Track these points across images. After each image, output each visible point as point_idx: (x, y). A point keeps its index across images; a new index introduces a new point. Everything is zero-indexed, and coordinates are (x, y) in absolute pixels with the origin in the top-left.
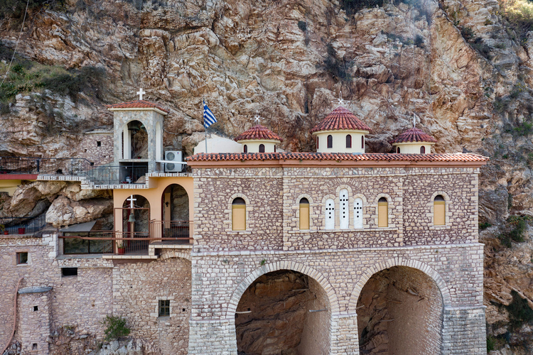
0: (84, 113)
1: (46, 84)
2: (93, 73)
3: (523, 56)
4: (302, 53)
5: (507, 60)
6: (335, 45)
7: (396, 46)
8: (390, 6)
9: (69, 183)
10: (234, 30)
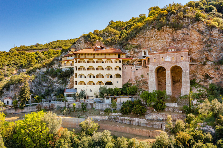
0: (138, 50)
1: (134, 47)
2: (140, 45)
3: (212, 32)
4: (169, 38)
5: (207, 34)
6: (174, 36)
7: (183, 35)
9: (137, 59)
10: (158, 37)
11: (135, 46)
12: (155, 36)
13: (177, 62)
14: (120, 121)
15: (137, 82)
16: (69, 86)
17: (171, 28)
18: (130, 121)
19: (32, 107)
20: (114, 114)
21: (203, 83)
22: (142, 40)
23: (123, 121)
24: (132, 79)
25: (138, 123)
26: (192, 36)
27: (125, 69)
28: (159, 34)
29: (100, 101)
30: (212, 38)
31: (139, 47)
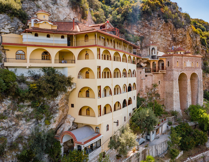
4: (170, 36)
5: (194, 40)
7: (183, 36)
8: (181, 28)
17: (173, 23)
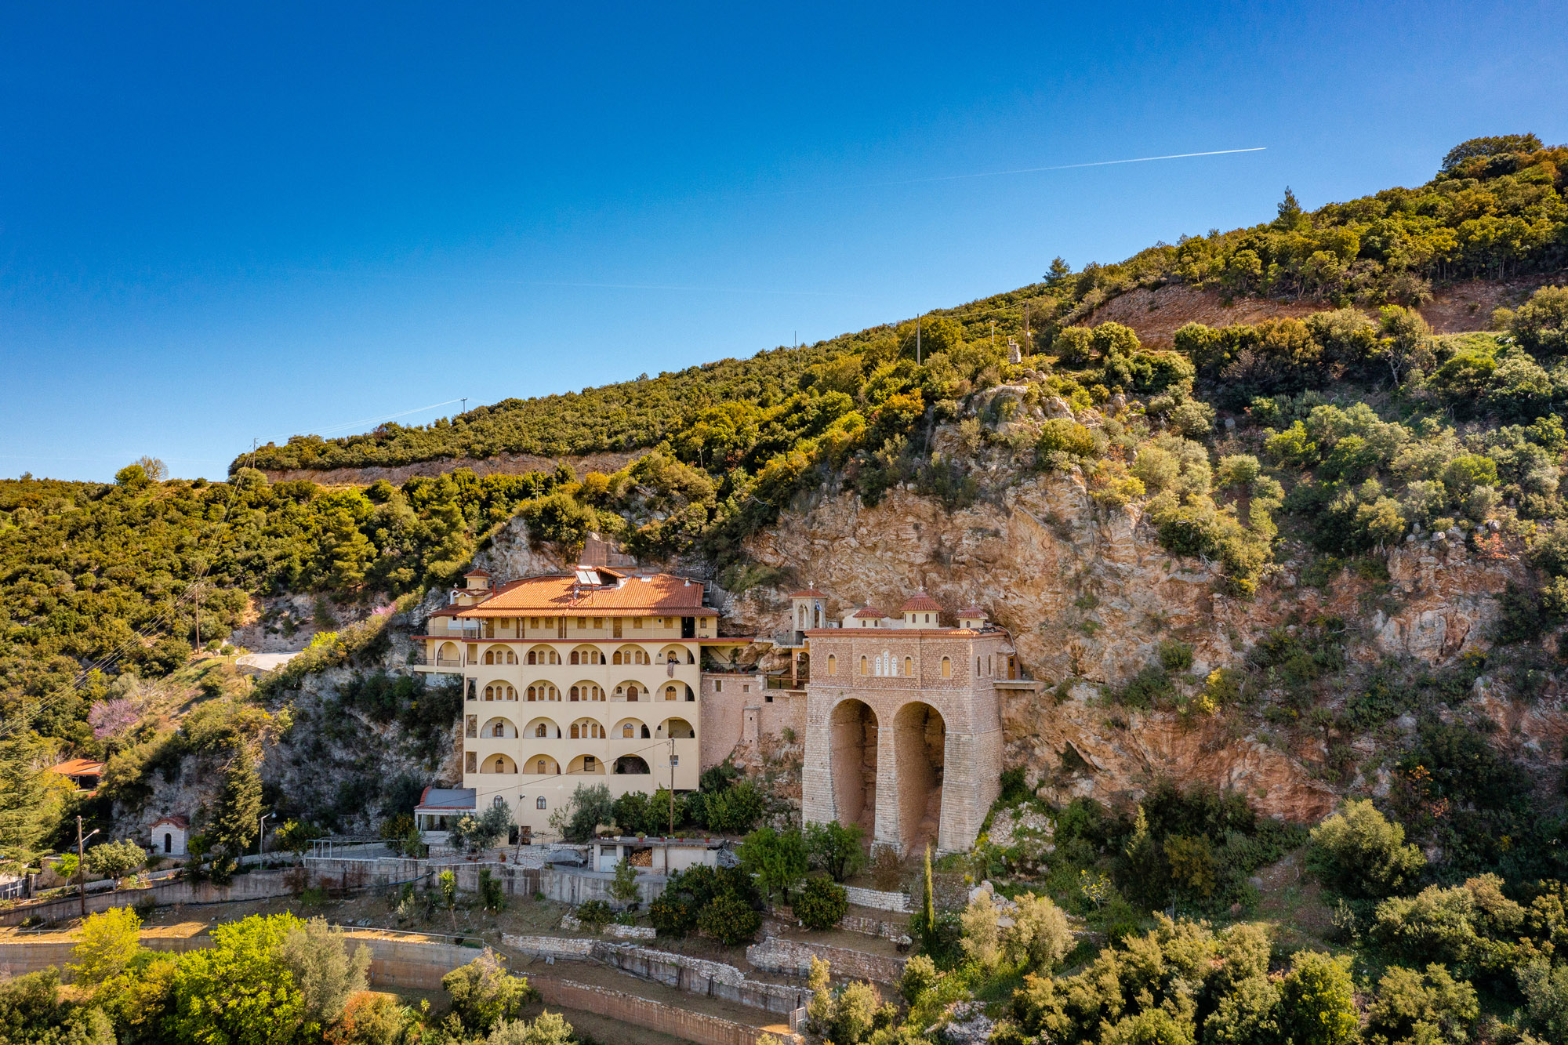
0: (783, 597)
1: (763, 580)
2: (789, 569)
3: (1106, 533)
6: (944, 538)
8: (976, 506)
9: (772, 644)
10: (868, 535)
11: (769, 571)
12: (855, 529)
13: (926, 683)
14: (638, 968)
15: (766, 761)
16: (448, 772)
17: (926, 494)
18: (681, 970)
19: (267, 877)
20: (622, 931)
21: (1051, 789)
22: (799, 546)
23: (653, 971)
24: (746, 748)
25: (711, 983)
26: (1019, 547)
27: (718, 689)
28: (872, 520)
29: (573, 858)
30: (1106, 561)
31: (783, 578)
